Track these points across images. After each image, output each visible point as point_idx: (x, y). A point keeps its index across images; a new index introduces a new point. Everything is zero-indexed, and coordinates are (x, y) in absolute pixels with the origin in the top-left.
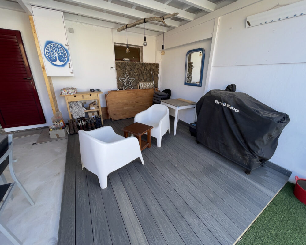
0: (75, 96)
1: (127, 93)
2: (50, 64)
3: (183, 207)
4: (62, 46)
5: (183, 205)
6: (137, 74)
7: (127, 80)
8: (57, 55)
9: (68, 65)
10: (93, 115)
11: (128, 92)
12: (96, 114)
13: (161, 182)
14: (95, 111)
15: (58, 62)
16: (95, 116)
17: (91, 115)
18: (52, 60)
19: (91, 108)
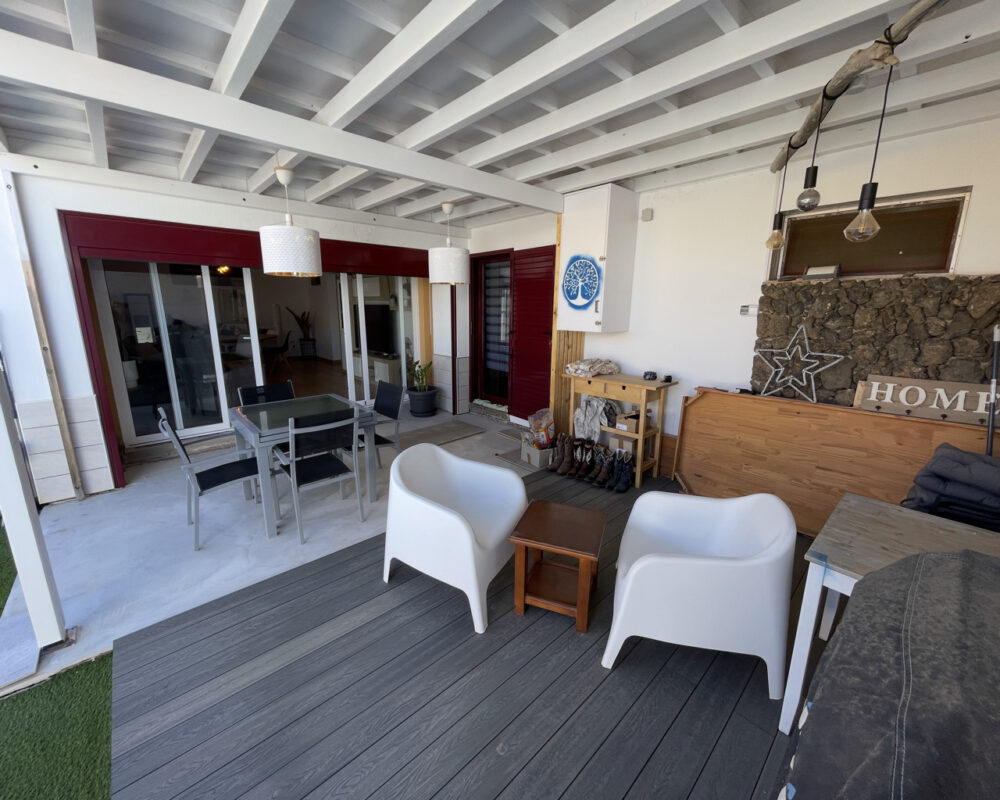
0: (590, 382)
1: (776, 409)
2: (567, 303)
3: (300, 779)
4: (593, 262)
5: (306, 778)
6: (870, 333)
7: (795, 358)
8: (580, 284)
9: (593, 306)
10: (621, 446)
11: (780, 410)
12: (628, 447)
13: (404, 696)
14: (628, 439)
15: (580, 301)
16: (624, 451)
17: (614, 444)
18: (570, 295)
19: (618, 425)
